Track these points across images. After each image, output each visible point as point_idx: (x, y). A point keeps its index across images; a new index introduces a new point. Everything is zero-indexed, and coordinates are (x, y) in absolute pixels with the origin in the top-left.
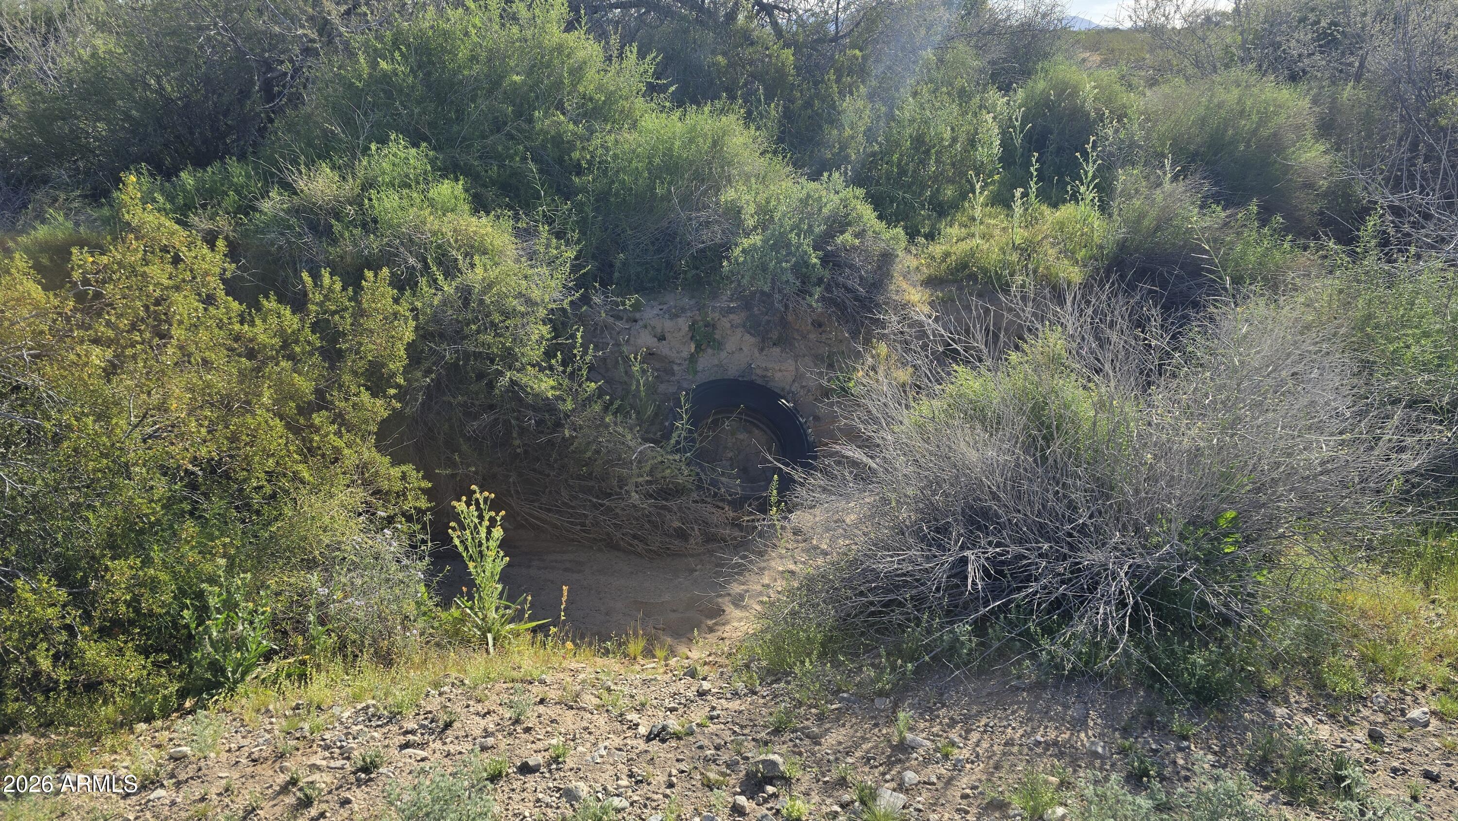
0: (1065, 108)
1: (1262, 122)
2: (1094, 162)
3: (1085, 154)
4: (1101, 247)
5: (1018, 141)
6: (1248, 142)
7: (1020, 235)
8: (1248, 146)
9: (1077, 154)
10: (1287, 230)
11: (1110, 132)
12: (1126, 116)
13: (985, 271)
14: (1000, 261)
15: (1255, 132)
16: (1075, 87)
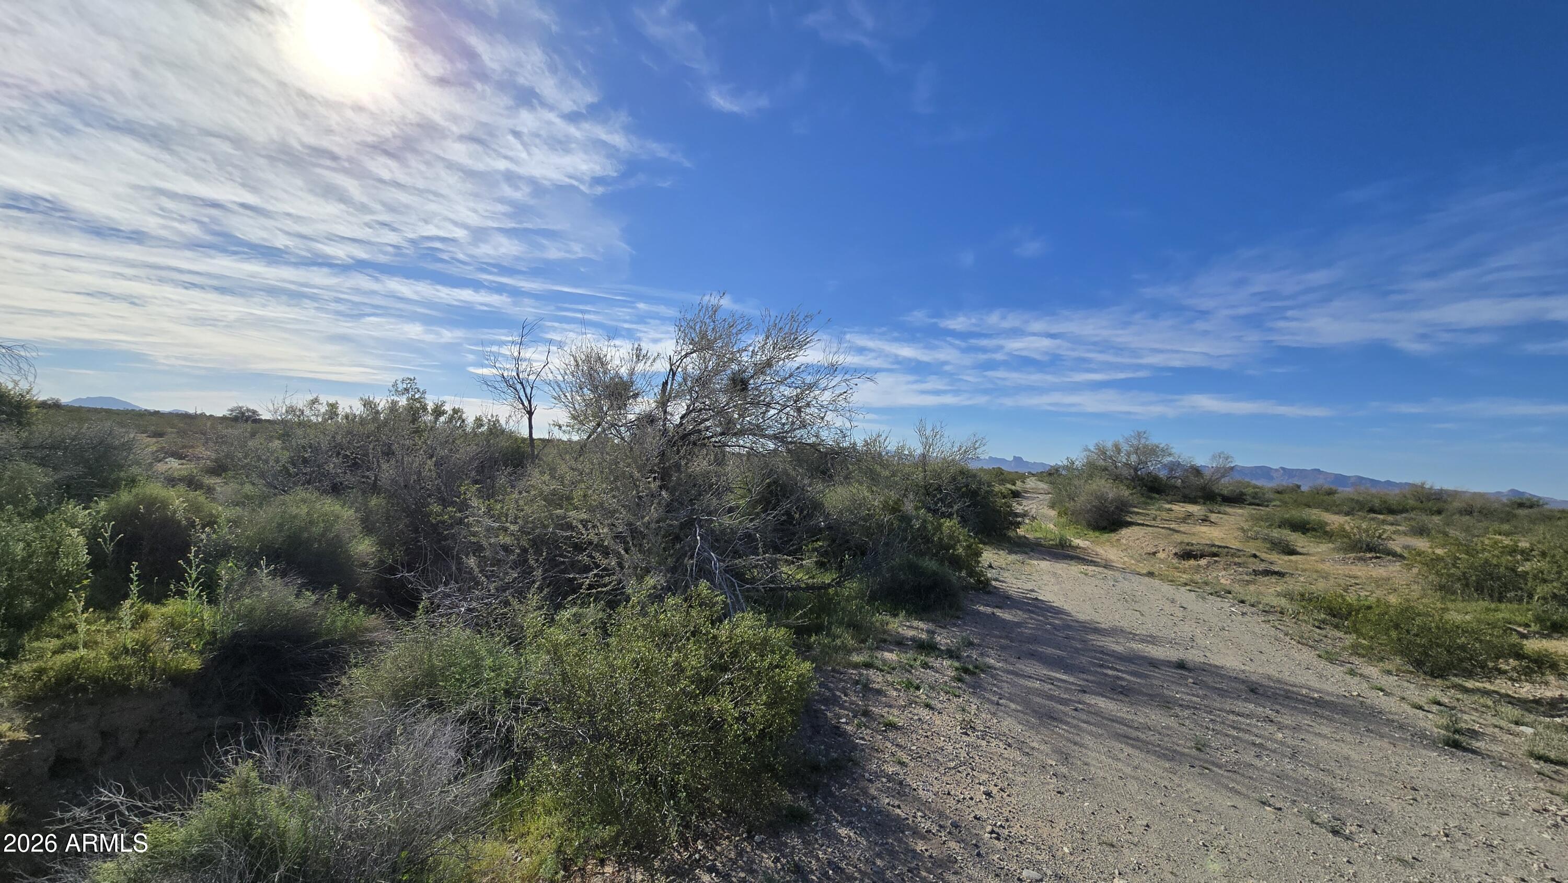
0: (156, 519)
1: (326, 530)
2: (198, 566)
3: (189, 563)
4: (214, 633)
5: (109, 548)
6: (320, 541)
7: (129, 638)
8: (320, 544)
9: (181, 562)
10: (360, 602)
11: (203, 536)
12: (215, 523)
13: (95, 680)
14: (112, 668)
15: (323, 535)
16: (162, 502)
